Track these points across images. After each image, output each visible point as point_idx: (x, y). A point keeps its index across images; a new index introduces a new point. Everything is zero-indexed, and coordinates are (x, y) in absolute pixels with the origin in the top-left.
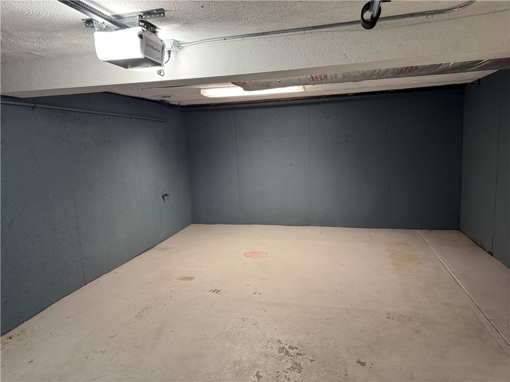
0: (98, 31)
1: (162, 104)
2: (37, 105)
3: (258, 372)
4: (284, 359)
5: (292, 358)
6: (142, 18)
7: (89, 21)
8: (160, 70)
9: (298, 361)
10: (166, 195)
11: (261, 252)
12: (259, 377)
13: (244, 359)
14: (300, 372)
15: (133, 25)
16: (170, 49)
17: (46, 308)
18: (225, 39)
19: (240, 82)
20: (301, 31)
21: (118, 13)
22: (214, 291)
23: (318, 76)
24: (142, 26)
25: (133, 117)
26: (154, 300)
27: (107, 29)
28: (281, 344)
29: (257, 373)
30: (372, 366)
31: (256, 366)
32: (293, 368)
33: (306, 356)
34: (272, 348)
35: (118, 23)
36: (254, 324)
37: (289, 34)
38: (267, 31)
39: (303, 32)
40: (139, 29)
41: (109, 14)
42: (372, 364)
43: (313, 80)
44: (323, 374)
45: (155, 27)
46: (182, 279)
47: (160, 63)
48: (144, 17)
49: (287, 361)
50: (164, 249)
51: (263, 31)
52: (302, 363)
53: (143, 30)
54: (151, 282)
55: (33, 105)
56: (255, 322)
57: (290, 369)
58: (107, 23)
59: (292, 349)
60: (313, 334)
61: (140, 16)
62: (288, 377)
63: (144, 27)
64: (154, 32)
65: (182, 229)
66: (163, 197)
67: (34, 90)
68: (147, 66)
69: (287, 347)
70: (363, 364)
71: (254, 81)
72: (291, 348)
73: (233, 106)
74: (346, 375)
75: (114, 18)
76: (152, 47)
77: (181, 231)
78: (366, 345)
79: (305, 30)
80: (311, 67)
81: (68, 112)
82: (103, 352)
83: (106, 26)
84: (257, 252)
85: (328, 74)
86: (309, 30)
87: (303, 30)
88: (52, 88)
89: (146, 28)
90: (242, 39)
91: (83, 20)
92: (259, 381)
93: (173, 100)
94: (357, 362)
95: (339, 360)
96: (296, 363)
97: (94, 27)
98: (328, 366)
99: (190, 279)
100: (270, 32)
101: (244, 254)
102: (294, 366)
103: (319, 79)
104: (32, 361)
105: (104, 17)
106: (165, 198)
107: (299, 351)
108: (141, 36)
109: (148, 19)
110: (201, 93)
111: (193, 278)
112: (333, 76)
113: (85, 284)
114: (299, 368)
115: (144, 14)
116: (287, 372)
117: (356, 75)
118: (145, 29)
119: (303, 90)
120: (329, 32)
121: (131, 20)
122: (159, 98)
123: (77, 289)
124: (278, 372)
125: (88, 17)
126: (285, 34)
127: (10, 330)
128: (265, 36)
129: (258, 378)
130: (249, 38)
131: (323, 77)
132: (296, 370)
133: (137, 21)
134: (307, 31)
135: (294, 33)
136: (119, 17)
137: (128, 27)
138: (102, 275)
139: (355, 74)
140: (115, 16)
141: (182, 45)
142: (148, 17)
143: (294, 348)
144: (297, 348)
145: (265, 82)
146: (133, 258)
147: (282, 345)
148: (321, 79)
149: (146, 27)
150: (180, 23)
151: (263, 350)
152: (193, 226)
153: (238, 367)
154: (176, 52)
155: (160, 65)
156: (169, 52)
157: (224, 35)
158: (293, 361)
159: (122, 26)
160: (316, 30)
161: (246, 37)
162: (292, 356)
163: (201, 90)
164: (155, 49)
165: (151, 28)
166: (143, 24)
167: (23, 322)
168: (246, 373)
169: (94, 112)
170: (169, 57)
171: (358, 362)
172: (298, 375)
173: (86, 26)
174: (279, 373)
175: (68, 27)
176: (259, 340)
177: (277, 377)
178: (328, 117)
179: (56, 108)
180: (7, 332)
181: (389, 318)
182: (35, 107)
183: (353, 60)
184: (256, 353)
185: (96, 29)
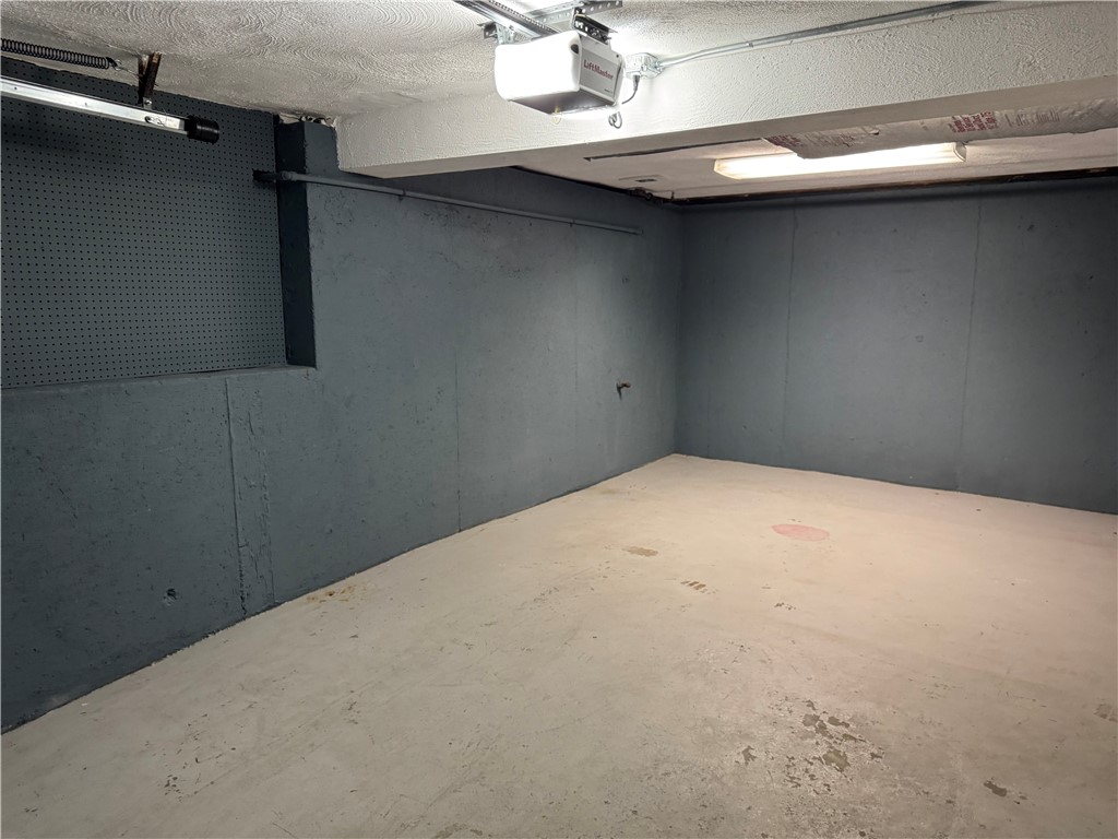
0: (503, 43)
1: (639, 198)
2: (408, 193)
3: (749, 748)
4: (813, 737)
5: (831, 741)
6: (581, 12)
7: (491, 27)
8: (615, 115)
9: (842, 749)
10: (625, 385)
11: (813, 529)
12: (748, 756)
13: (725, 718)
14: (841, 770)
15: (564, 27)
16: (638, 74)
17: (392, 557)
18: (751, 45)
19: (784, 138)
20: (921, 14)
21: (539, 6)
22: (691, 585)
23: (972, 120)
24: (579, 28)
25: (577, 221)
26: (572, 579)
27: (518, 39)
28: (814, 709)
29: (747, 750)
30: (1021, 801)
31: (747, 736)
32: (828, 760)
33: (864, 744)
34: (791, 712)
35: (538, 26)
36: (764, 662)
37: (896, 23)
38: (845, 21)
39: (930, 17)
40: (572, 35)
41: (522, 11)
42: (1023, 798)
43: (961, 130)
44: (895, 786)
45: (606, 30)
46: (632, 551)
47: (612, 100)
48: (584, 11)
49: (817, 743)
50: (611, 492)
51: (835, 23)
52: (849, 755)
53: (581, 36)
54: (574, 547)
55: (401, 192)
56: (766, 659)
57: (819, 759)
58: (518, 27)
59: (836, 725)
60: (894, 707)
61: (577, 9)
62: (811, 773)
63: (583, 30)
64: (604, 39)
65: (652, 460)
66: (619, 389)
67: (400, 161)
68: (588, 108)
69: (825, 718)
70: (1001, 792)
71: (816, 133)
72: (833, 721)
73: (791, 200)
74: (949, 802)
75: (531, 17)
76: (597, 69)
77: (650, 465)
78: (1019, 757)
79: (934, 12)
80: (943, 96)
81: (458, 208)
82: (469, 646)
83: (516, 34)
84: (807, 528)
85: (997, 113)
86: (943, 10)
87: (929, 13)
88: (431, 158)
89: (589, 33)
90: (788, 42)
91: (481, 25)
92: (747, 764)
93: (661, 189)
94: (985, 785)
95: (941, 770)
96: (837, 752)
97: (496, 37)
98: (912, 776)
99: (648, 553)
100: (852, 22)
101: (773, 527)
102: (832, 756)
103: (976, 127)
104: (355, 636)
105: (514, 16)
106: (623, 390)
107: (852, 731)
108: (575, 48)
109: (592, 13)
110: (716, 169)
111: (654, 553)
112: (1013, 119)
113: (460, 531)
114: (842, 762)
115: (586, 4)
116: (812, 764)
117: (1073, 113)
118: (585, 35)
119: (957, 159)
120: (994, 11)
121: (561, 18)
122: (631, 185)
123: (446, 536)
124: (793, 758)
125: (488, 20)
126: (887, 24)
127: (333, 582)
128: (840, 33)
129: (747, 759)
130: (804, 39)
131: (984, 120)
132: (833, 765)
133: (571, 20)
134: (941, 15)
135: (908, 21)
136: (540, 14)
137: (554, 32)
138: (491, 520)
139: (1070, 110)
140: (535, 13)
141: (664, 64)
142: (592, 9)
143: (840, 724)
144: (847, 726)
145: (844, 136)
146: (551, 499)
147: (814, 712)
148: (982, 127)
149: (587, 29)
150: (654, 17)
151: (770, 712)
152: (675, 458)
153: (709, 730)
154: (652, 78)
155: (610, 104)
156: (637, 79)
157: (748, 37)
158: (832, 747)
159: (545, 32)
160: (961, 11)
161: (798, 37)
162: (831, 737)
163: (716, 164)
164: (601, 73)
165: (598, 31)
166: (581, 24)
167: (353, 574)
168: (725, 744)
169: (504, 210)
170: (636, 89)
171: (989, 785)
172: (835, 774)
173: (485, 37)
174: (794, 762)
175: (457, 41)
176: (766, 692)
177: (788, 766)
178: (1031, 227)
179: (438, 198)
180: (328, 585)
181: (1104, 716)
182: (404, 195)
183: (1050, 76)
184: (754, 713)
185: (501, 41)
